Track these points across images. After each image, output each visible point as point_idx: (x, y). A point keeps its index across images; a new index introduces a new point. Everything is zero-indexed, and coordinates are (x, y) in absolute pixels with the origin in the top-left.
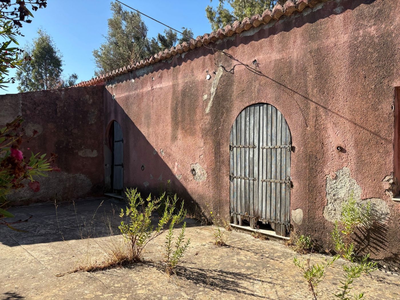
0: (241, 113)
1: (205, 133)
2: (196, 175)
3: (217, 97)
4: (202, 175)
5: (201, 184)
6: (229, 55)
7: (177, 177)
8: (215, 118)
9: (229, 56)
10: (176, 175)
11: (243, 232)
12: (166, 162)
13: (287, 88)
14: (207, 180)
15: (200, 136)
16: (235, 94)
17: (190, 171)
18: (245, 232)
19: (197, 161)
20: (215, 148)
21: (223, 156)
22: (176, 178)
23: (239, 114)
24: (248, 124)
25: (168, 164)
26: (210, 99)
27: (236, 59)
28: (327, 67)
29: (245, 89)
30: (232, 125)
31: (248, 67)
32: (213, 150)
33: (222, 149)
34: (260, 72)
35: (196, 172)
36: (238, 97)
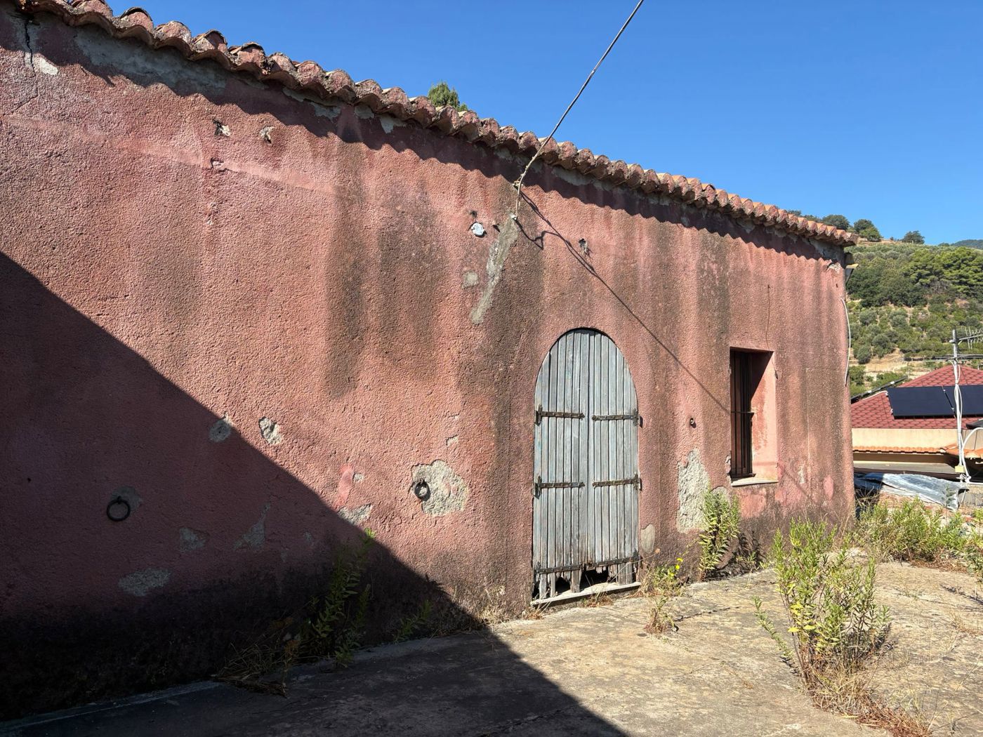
0: (558, 340)
1: (469, 376)
2: (431, 498)
3: (503, 289)
4: (452, 495)
5: (447, 522)
6: (529, 201)
7: (347, 514)
8: (498, 339)
9: (530, 204)
10: (345, 510)
11: (560, 609)
12: (293, 470)
13: (632, 312)
14: (468, 505)
15: (453, 381)
16: (547, 295)
17: (407, 488)
18: (563, 606)
19: (436, 454)
20: (498, 417)
21: (518, 439)
22: (345, 523)
23: (555, 343)
24: (570, 365)
25: (301, 476)
26: (484, 287)
27: (546, 217)
28: (677, 298)
29: (566, 292)
30: (539, 366)
31: (571, 248)
32: (493, 423)
33: (515, 421)
34: (593, 269)
35: (432, 486)
36: (553, 305)
